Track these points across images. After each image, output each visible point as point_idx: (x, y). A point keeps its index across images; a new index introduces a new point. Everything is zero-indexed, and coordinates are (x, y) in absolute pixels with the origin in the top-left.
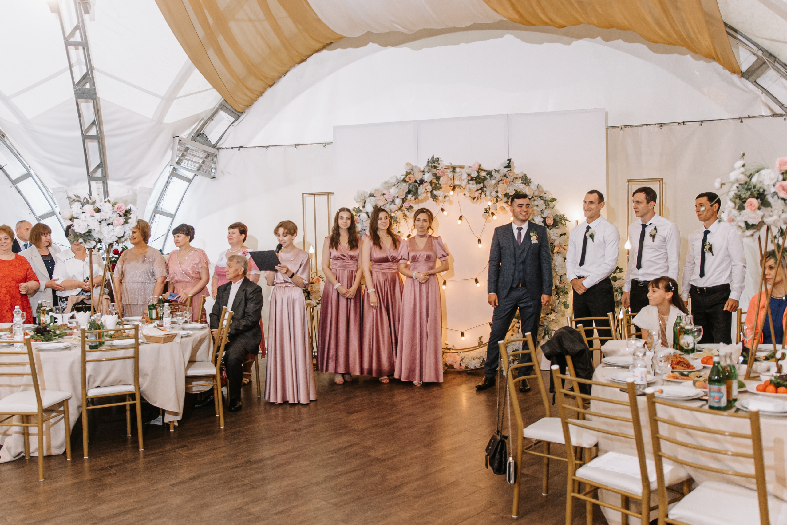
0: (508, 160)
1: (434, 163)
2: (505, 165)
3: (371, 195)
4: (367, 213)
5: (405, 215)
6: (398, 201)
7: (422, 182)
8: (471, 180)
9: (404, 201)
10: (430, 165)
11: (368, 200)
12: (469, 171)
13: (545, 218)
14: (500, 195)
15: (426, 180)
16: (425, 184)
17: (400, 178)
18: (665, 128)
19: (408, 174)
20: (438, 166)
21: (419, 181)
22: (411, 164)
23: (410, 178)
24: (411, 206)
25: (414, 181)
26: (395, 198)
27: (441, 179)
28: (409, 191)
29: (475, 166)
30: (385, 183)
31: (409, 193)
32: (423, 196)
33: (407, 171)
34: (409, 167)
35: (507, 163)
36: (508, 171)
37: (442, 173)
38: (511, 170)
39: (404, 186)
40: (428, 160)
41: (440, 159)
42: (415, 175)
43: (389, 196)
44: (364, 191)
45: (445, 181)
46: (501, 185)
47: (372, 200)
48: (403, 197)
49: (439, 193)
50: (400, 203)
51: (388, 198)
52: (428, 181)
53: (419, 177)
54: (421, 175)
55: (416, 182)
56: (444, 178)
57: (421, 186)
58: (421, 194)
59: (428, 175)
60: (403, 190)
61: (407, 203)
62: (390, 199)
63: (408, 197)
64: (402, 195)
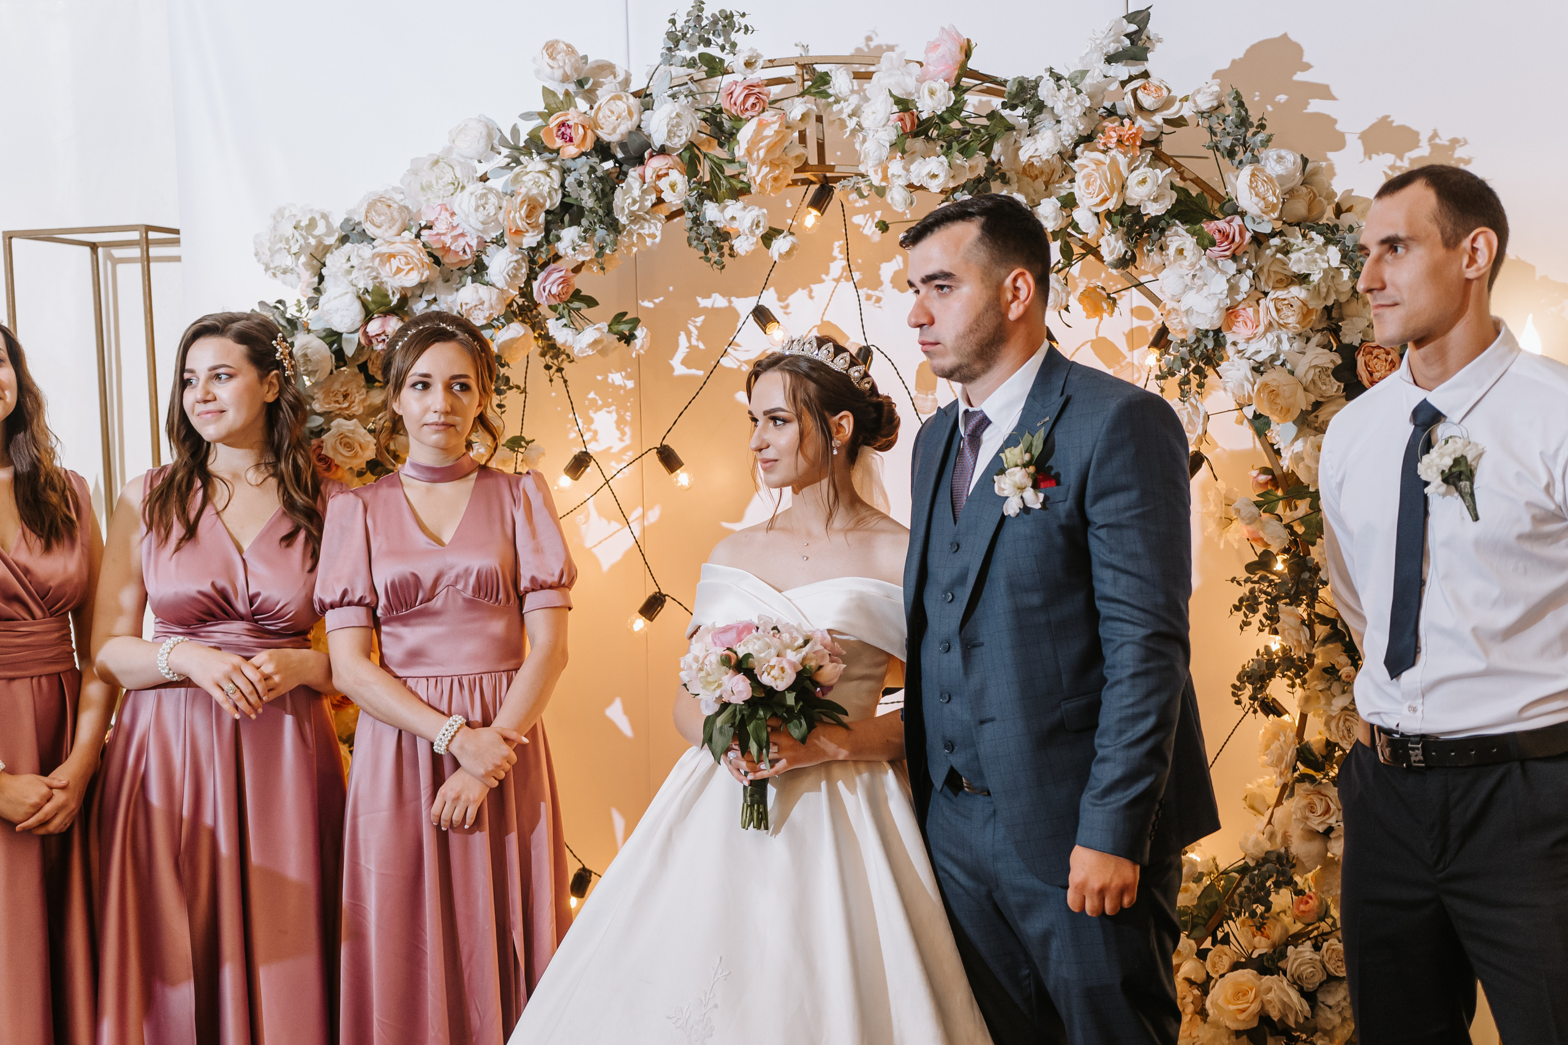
0: (1130, 18)
1: (708, 43)
2: (1112, 48)
3: (351, 234)
4: (333, 337)
5: (550, 348)
7: (638, 150)
8: (915, 135)
9: (536, 261)
10: (684, 52)
11: (335, 262)
12: (906, 85)
13: (1349, 354)
14: (1083, 216)
15: (658, 141)
16: (655, 164)
17: (515, 131)
19: (554, 105)
20: (728, 59)
21: (623, 145)
22: (570, 50)
23: (563, 129)
24: (577, 295)
25: (588, 146)
26: (483, 244)
27: (745, 134)
28: (565, 207)
29: (941, 50)
30: (436, 162)
31: (567, 218)
32: (646, 231)
33: (553, 86)
34: (560, 67)
35: (1127, 36)
36: (1131, 78)
37: (747, 96)
38: (1145, 75)
39: (537, 175)
40: (673, 22)
41: (743, 15)
42: (600, 115)
43: (455, 238)
44: (311, 210)
45: (766, 142)
46: (1092, 160)
47: (354, 261)
48: (530, 239)
49: (733, 218)
50: (515, 277)
51: (444, 247)
52: (668, 144)
53: (619, 125)
54: (630, 114)
55: (602, 150)
56: (762, 126)
57: (633, 173)
58: (632, 222)
59: (674, 115)
60: (523, 202)
61: (556, 275)
62: (457, 253)
63: (559, 239)
64: (527, 231)
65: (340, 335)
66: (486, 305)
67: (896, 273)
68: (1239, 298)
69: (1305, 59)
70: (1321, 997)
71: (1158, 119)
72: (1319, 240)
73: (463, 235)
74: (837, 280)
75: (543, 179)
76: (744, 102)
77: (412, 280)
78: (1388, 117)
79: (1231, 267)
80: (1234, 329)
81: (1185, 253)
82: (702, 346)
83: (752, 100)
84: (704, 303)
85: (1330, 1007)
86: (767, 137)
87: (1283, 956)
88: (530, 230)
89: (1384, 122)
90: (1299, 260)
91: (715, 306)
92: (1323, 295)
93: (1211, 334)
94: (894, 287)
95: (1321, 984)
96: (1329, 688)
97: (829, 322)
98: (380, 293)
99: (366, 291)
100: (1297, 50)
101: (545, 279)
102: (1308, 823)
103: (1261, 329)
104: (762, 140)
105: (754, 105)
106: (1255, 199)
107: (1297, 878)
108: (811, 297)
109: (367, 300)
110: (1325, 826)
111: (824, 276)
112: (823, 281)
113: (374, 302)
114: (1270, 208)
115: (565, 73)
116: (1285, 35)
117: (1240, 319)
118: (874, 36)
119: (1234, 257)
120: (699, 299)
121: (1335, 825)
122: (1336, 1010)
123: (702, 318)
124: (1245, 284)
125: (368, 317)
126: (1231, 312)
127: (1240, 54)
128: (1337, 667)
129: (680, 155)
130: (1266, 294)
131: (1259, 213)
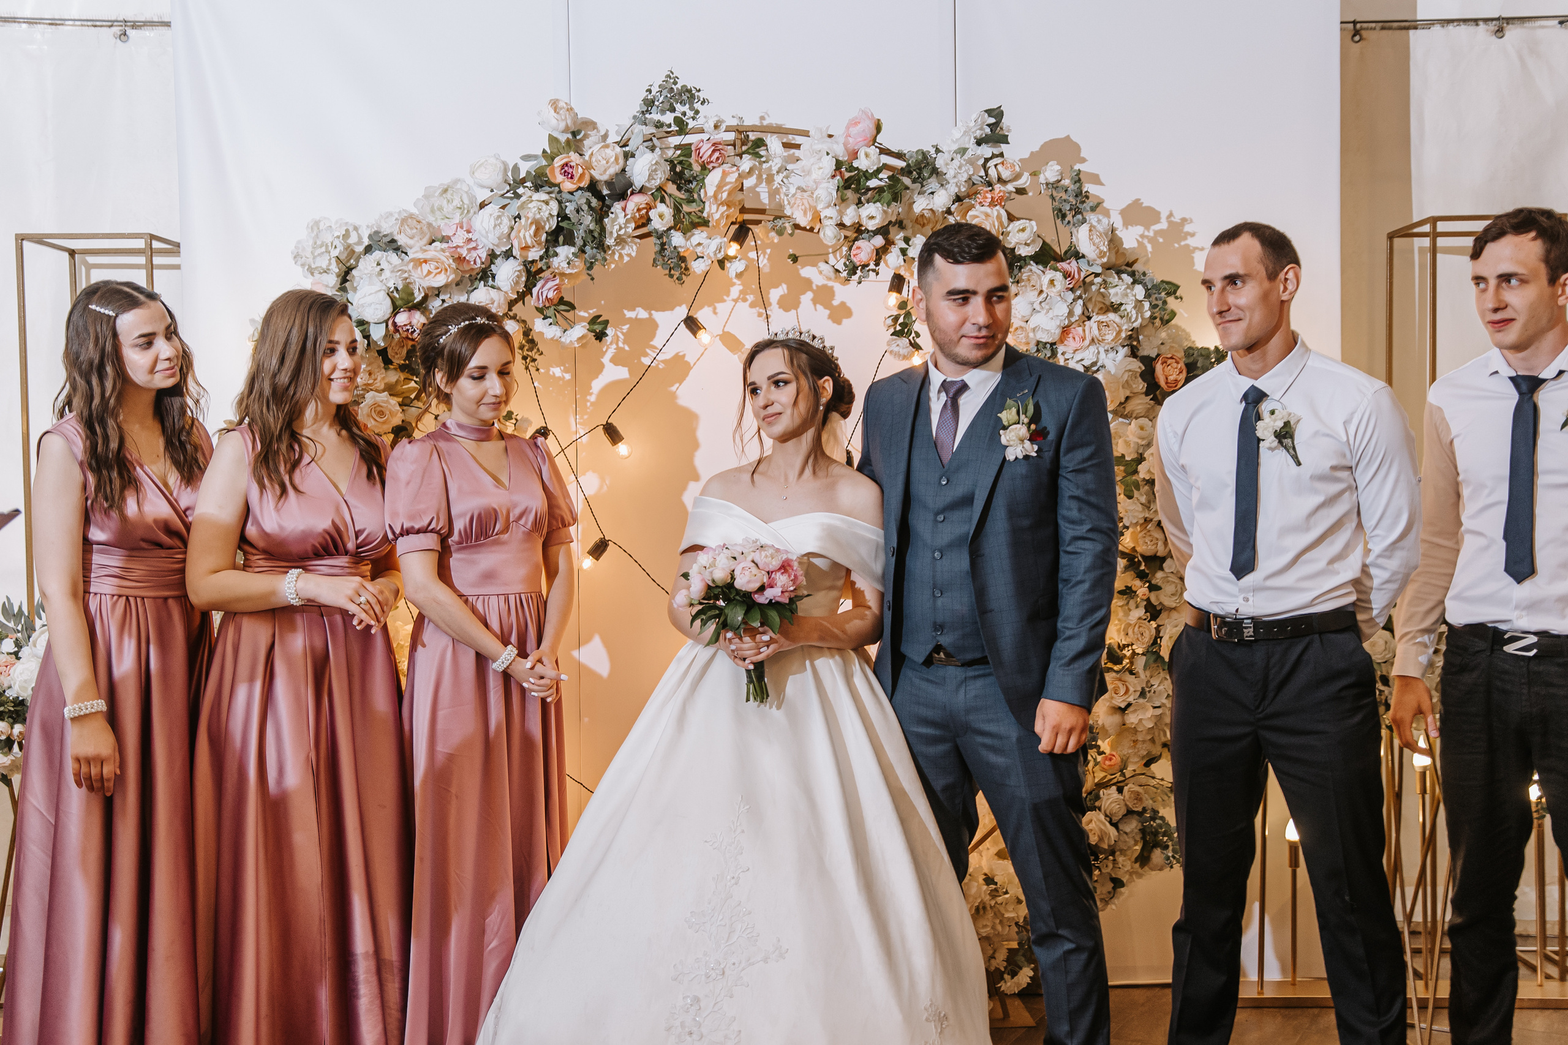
0: (990, 112)
1: (675, 107)
2: (978, 134)
3: (381, 242)
4: (365, 325)
6: (507, 273)
7: (621, 189)
8: (845, 188)
9: (532, 275)
10: (655, 115)
11: (366, 266)
13: (1149, 363)
15: (638, 185)
16: (635, 202)
17: (516, 169)
18: (1513, 33)
19: (556, 148)
21: (609, 184)
22: (570, 110)
23: (566, 168)
24: (561, 301)
25: (585, 183)
26: (492, 256)
27: (712, 180)
28: (559, 230)
29: (860, 127)
30: (445, 191)
31: (561, 239)
32: (624, 252)
33: (555, 134)
34: (562, 120)
35: (989, 125)
36: (994, 156)
37: (714, 151)
38: (1001, 155)
39: (539, 203)
40: (649, 91)
41: (699, 91)
42: (594, 159)
43: (469, 250)
44: (347, 223)
45: (728, 187)
46: (982, 212)
47: (384, 265)
48: (534, 254)
49: (699, 244)
50: (517, 283)
51: (459, 258)
52: (647, 185)
53: (609, 167)
54: (617, 159)
55: (593, 187)
56: (725, 174)
57: (617, 207)
58: (617, 244)
59: (654, 162)
60: (532, 223)
61: (550, 284)
62: (469, 262)
63: (556, 254)
64: (534, 246)
65: (368, 323)
66: (496, 304)
67: (782, 297)
68: (1073, 320)
69: (1082, 155)
70: (1121, 827)
71: (1010, 187)
72: (1130, 280)
73: (475, 248)
74: (736, 301)
75: (544, 207)
76: (710, 156)
77: (440, 281)
78: (1139, 200)
79: (1070, 296)
80: (1066, 342)
81: (1055, 283)
82: (627, 348)
83: (717, 154)
84: (629, 314)
85: (1126, 833)
86: (730, 183)
87: (1098, 797)
88: (536, 246)
89: (1137, 203)
90: (1116, 294)
91: (639, 317)
92: (1133, 320)
93: (1048, 346)
94: (780, 308)
95: (1125, 816)
96: (1128, 603)
97: (728, 333)
98: (408, 291)
99: (396, 289)
100: (1077, 148)
101: (543, 287)
102: (1114, 702)
103: (1087, 342)
104: (725, 185)
105: (718, 159)
106: (1093, 248)
107: (1100, 742)
108: (715, 313)
109: (395, 297)
110: (1126, 704)
111: (725, 297)
112: (725, 301)
113: (401, 299)
114: (1102, 255)
115: (567, 126)
116: (1068, 137)
117: (1071, 335)
118: (766, 116)
119: (1071, 290)
120: (626, 312)
121: (1133, 702)
122: (1130, 835)
123: (627, 326)
124: (1078, 309)
125: (396, 310)
126: (1065, 331)
127: (1036, 148)
128: (1134, 589)
129: (652, 194)
130: (1089, 318)
131: (1095, 257)
